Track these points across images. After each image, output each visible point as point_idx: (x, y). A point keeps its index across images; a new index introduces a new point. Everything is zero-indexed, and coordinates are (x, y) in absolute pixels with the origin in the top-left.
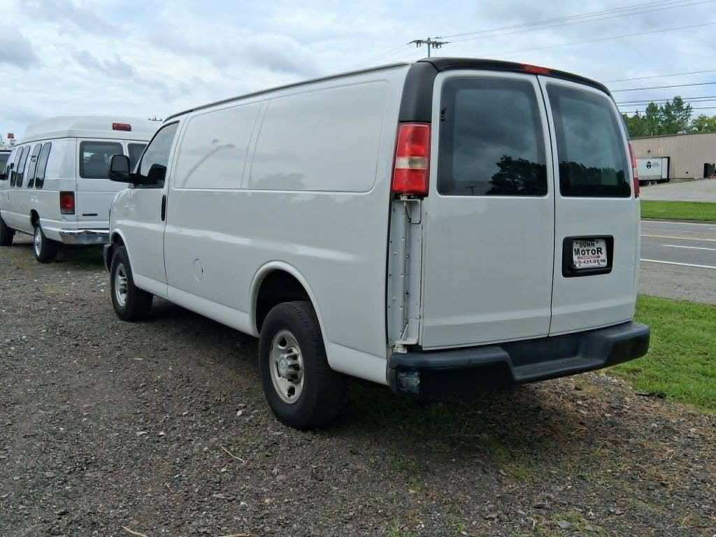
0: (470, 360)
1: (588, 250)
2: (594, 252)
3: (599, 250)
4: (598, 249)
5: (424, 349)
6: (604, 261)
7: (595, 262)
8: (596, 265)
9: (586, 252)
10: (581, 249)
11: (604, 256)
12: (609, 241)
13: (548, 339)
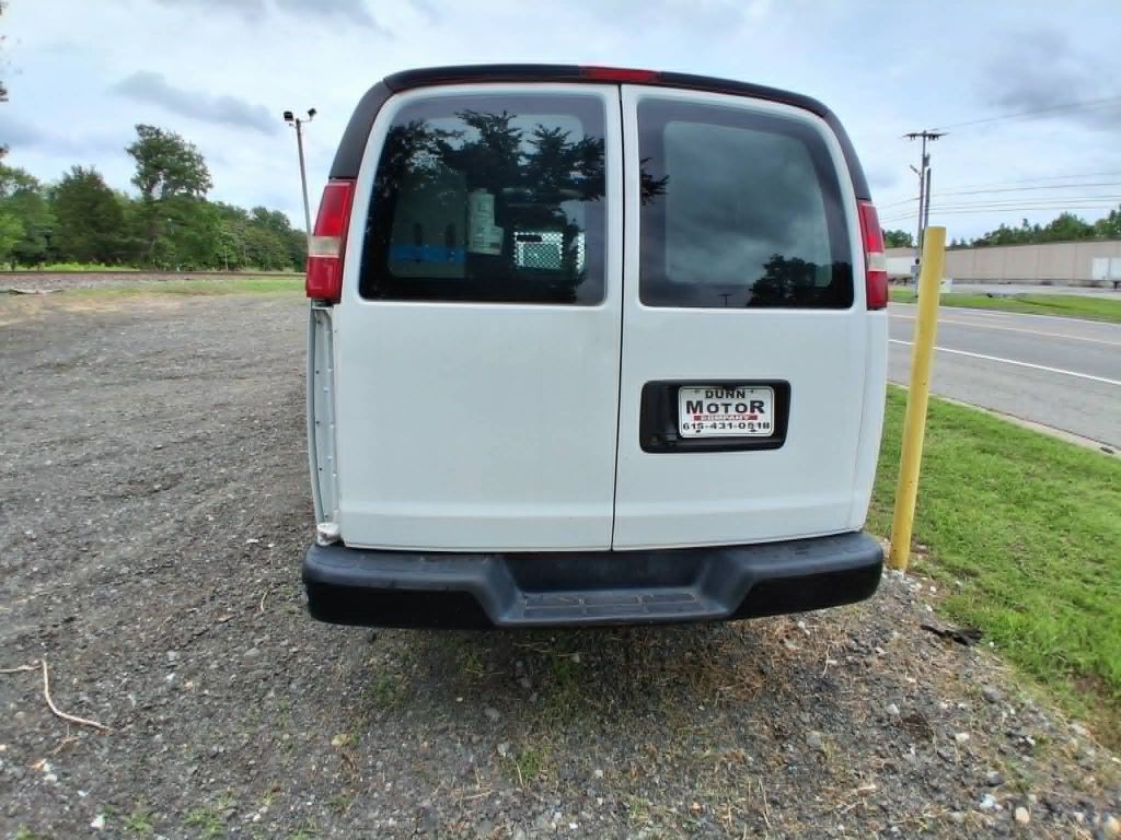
0: (394, 582)
1: (727, 405)
2: (741, 408)
3: (758, 406)
4: (753, 403)
5: (348, 545)
6: (766, 426)
7: (741, 426)
8: (746, 432)
9: (722, 409)
10: (706, 403)
11: (768, 416)
12: (782, 391)
13: (611, 555)
